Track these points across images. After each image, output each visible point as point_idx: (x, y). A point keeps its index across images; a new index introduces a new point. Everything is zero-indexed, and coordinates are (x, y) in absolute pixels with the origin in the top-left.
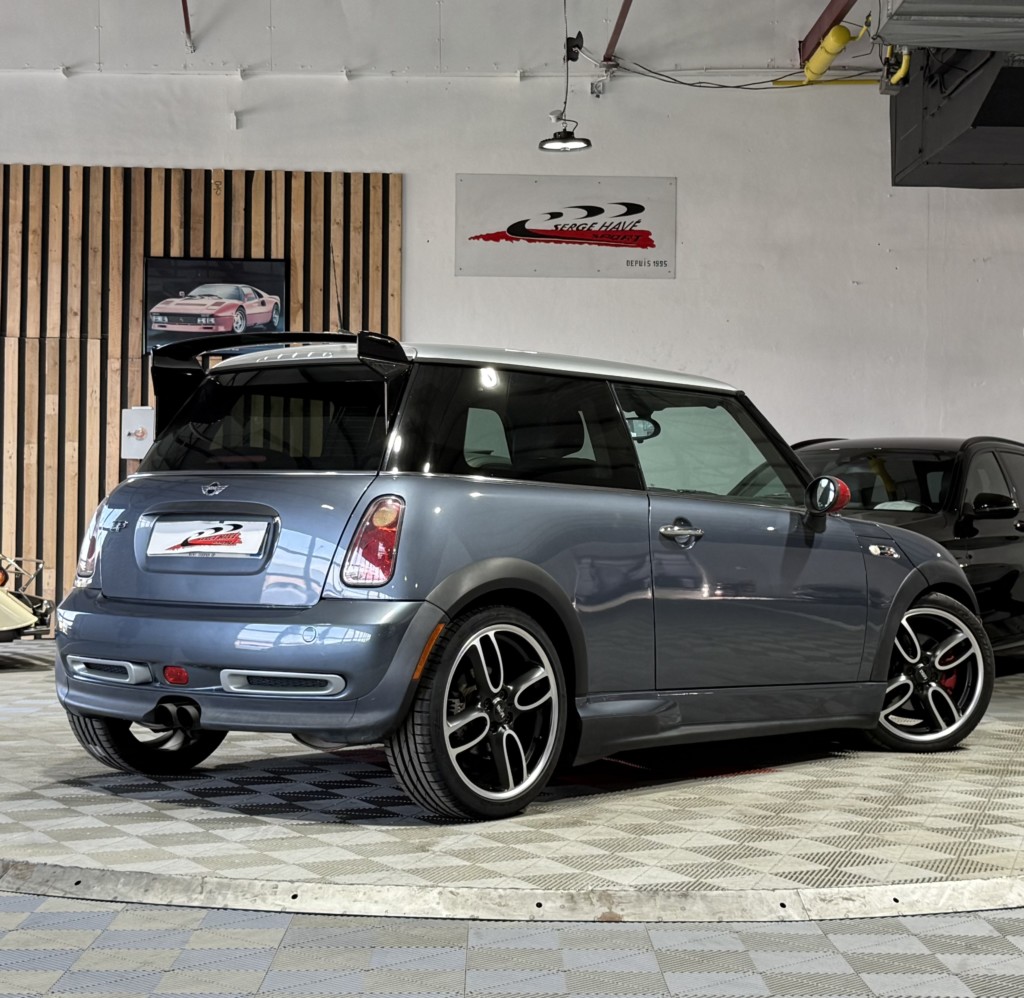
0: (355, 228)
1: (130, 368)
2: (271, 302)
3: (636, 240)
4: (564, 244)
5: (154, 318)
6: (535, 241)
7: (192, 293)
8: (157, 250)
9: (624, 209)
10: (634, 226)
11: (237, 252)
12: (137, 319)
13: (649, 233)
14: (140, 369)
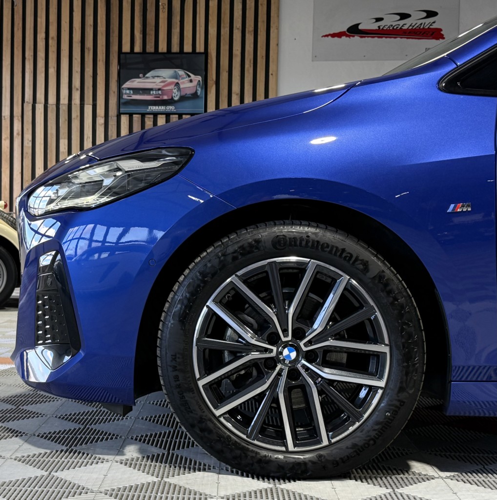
0: (249, 32)
1: (110, 123)
2: (195, 80)
3: (432, 35)
4: (384, 38)
5: (124, 92)
6: (365, 37)
7: (147, 75)
8: (126, 48)
9: (425, 14)
10: (431, 25)
11: (175, 48)
12: (114, 92)
13: (441, 30)
14: (116, 123)
